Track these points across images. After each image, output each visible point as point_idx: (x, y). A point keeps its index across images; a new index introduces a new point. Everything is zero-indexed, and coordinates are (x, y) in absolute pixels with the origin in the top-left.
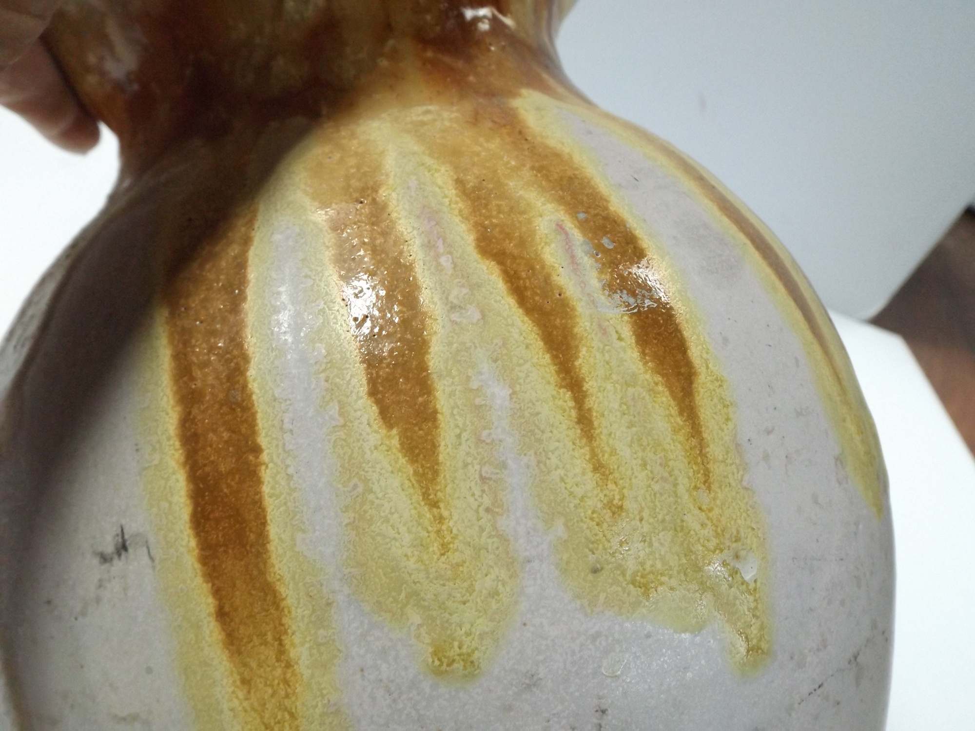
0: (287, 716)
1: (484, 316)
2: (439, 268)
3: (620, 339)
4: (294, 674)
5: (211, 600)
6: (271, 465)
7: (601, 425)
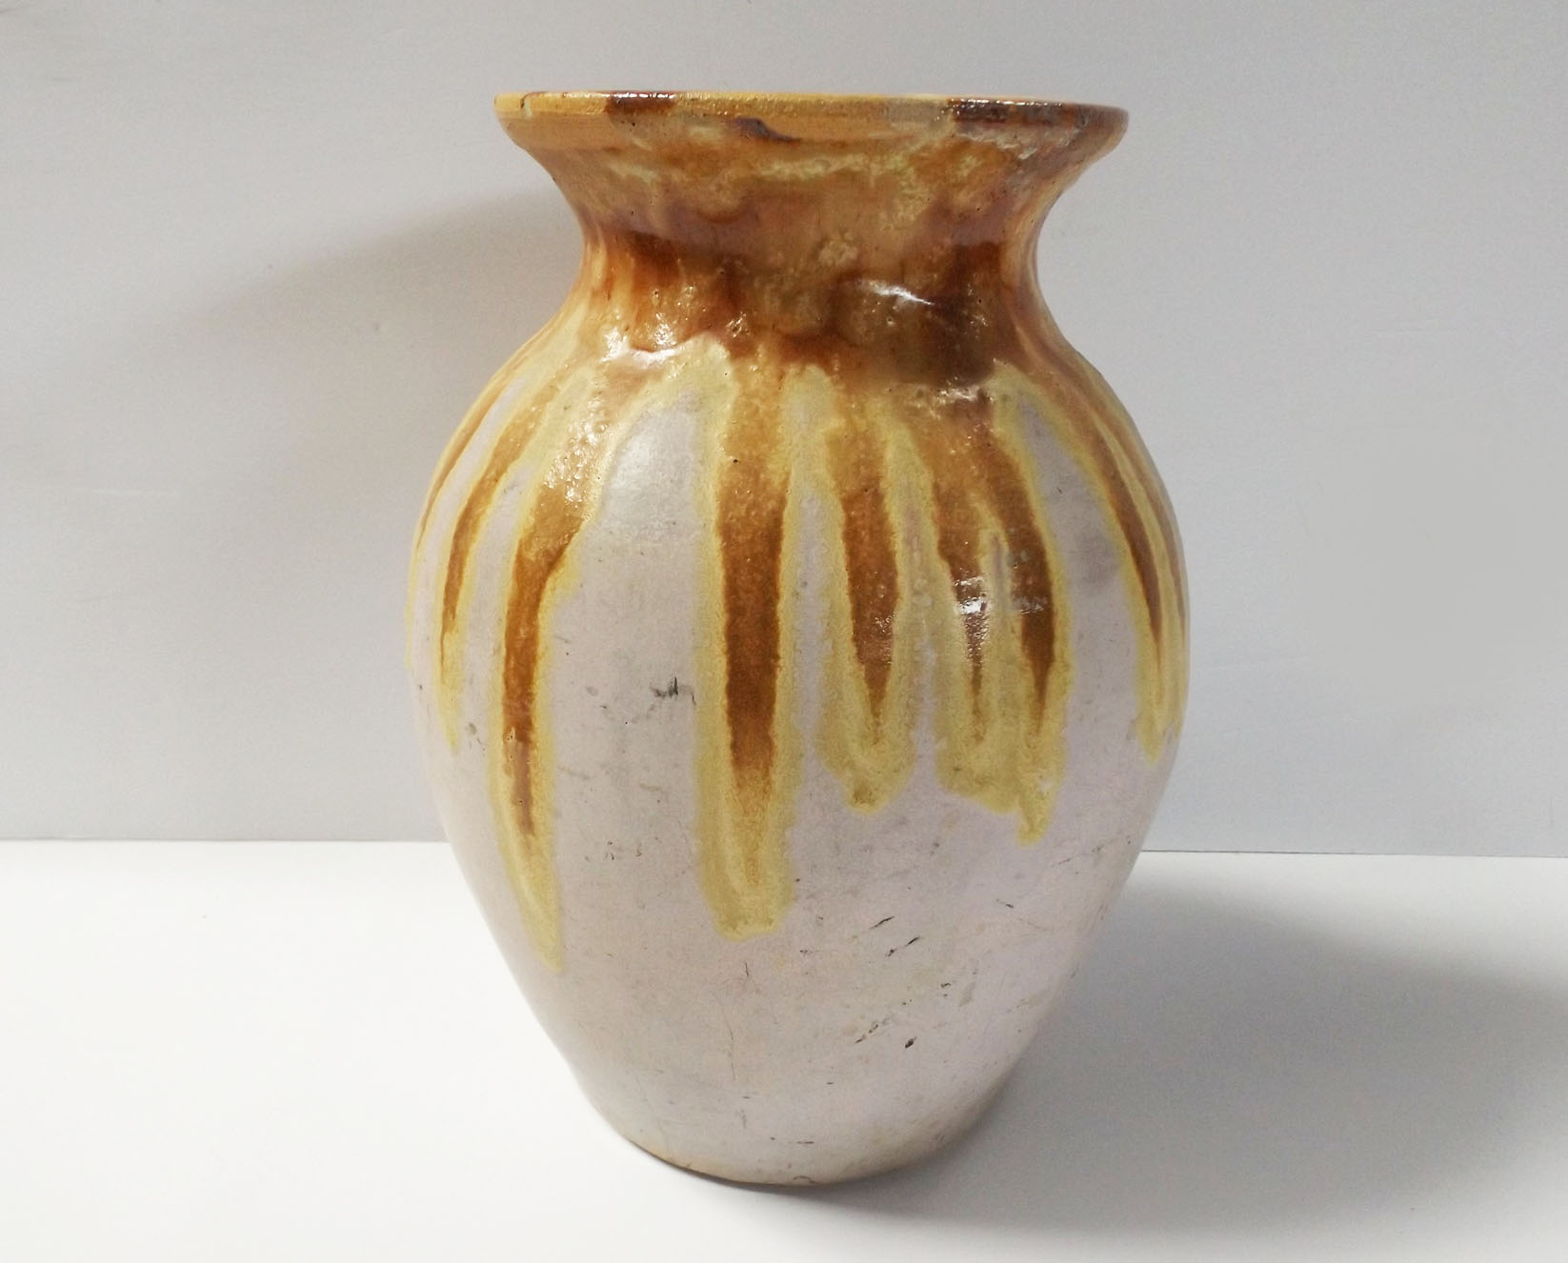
0: (760, 809)
1: (933, 603)
2: (911, 559)
3: (1013, 632)
4: (771, 787)
5: (729, 736)
6: (784, 669)
7: (985, 687)
